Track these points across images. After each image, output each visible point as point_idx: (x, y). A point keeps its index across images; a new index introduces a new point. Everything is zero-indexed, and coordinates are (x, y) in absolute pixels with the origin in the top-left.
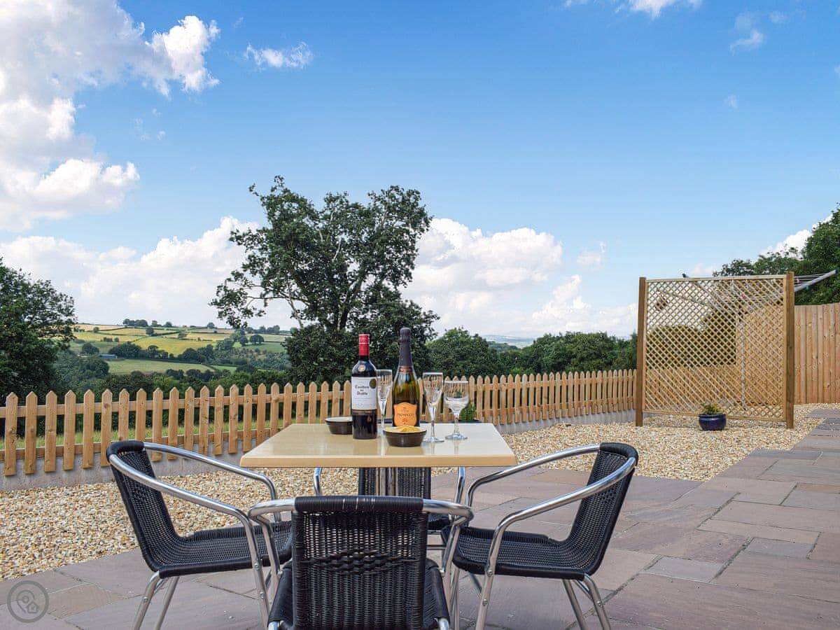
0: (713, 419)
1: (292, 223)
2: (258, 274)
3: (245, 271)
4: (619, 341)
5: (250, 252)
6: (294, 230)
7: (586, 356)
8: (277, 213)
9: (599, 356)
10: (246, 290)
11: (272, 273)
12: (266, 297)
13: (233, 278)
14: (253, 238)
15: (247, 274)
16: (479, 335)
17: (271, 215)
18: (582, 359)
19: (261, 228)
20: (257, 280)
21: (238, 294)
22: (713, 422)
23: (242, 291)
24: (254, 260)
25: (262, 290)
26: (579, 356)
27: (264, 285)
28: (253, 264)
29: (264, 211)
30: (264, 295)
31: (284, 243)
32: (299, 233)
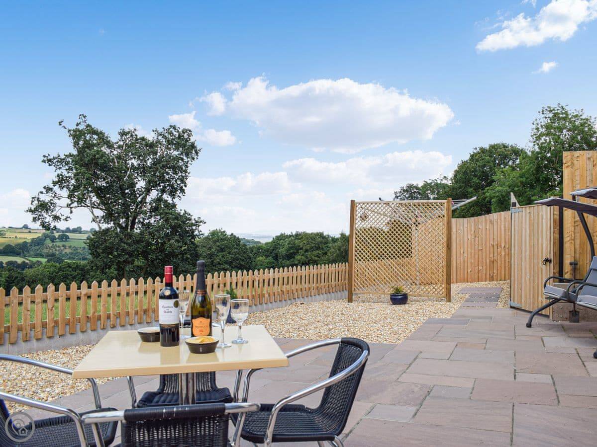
0: (400, 297)
1: (93, 150)
2: (65, 189)
3: (54, 186)
4: (332, 238)
5: (59, 172)
6: (95, 156)
7: (309, 248)
8: (81, 143)
9: (318, 248)
10: (56, 200)
11: (76, 188)
12: (71, 206)
13: (44, 191)
14: (61, 161)
15: (56, 188)
16: (234, 234)
17: (76, 144)
18: (307, 251)
19: (67, 154)
20: (65, 193)
21: (49, 204)
22: (399, 298)
23: (52, 202)
24: (62, 178)
25: (69, 201)
26: (304, 248)
27: (70, 197)
28: (61, 181)
29: (70, 141)
30: (70, 205)
31: (86, 166)
32: (98, 159)
